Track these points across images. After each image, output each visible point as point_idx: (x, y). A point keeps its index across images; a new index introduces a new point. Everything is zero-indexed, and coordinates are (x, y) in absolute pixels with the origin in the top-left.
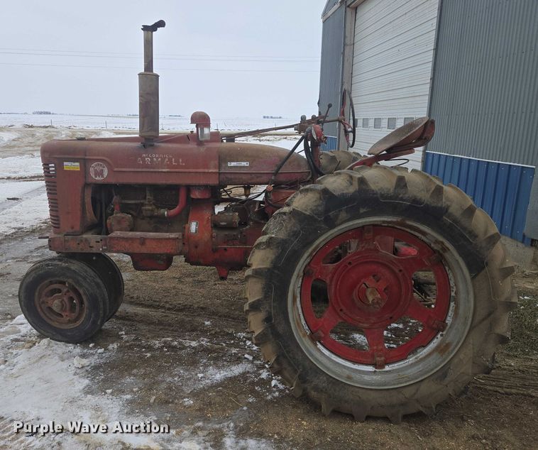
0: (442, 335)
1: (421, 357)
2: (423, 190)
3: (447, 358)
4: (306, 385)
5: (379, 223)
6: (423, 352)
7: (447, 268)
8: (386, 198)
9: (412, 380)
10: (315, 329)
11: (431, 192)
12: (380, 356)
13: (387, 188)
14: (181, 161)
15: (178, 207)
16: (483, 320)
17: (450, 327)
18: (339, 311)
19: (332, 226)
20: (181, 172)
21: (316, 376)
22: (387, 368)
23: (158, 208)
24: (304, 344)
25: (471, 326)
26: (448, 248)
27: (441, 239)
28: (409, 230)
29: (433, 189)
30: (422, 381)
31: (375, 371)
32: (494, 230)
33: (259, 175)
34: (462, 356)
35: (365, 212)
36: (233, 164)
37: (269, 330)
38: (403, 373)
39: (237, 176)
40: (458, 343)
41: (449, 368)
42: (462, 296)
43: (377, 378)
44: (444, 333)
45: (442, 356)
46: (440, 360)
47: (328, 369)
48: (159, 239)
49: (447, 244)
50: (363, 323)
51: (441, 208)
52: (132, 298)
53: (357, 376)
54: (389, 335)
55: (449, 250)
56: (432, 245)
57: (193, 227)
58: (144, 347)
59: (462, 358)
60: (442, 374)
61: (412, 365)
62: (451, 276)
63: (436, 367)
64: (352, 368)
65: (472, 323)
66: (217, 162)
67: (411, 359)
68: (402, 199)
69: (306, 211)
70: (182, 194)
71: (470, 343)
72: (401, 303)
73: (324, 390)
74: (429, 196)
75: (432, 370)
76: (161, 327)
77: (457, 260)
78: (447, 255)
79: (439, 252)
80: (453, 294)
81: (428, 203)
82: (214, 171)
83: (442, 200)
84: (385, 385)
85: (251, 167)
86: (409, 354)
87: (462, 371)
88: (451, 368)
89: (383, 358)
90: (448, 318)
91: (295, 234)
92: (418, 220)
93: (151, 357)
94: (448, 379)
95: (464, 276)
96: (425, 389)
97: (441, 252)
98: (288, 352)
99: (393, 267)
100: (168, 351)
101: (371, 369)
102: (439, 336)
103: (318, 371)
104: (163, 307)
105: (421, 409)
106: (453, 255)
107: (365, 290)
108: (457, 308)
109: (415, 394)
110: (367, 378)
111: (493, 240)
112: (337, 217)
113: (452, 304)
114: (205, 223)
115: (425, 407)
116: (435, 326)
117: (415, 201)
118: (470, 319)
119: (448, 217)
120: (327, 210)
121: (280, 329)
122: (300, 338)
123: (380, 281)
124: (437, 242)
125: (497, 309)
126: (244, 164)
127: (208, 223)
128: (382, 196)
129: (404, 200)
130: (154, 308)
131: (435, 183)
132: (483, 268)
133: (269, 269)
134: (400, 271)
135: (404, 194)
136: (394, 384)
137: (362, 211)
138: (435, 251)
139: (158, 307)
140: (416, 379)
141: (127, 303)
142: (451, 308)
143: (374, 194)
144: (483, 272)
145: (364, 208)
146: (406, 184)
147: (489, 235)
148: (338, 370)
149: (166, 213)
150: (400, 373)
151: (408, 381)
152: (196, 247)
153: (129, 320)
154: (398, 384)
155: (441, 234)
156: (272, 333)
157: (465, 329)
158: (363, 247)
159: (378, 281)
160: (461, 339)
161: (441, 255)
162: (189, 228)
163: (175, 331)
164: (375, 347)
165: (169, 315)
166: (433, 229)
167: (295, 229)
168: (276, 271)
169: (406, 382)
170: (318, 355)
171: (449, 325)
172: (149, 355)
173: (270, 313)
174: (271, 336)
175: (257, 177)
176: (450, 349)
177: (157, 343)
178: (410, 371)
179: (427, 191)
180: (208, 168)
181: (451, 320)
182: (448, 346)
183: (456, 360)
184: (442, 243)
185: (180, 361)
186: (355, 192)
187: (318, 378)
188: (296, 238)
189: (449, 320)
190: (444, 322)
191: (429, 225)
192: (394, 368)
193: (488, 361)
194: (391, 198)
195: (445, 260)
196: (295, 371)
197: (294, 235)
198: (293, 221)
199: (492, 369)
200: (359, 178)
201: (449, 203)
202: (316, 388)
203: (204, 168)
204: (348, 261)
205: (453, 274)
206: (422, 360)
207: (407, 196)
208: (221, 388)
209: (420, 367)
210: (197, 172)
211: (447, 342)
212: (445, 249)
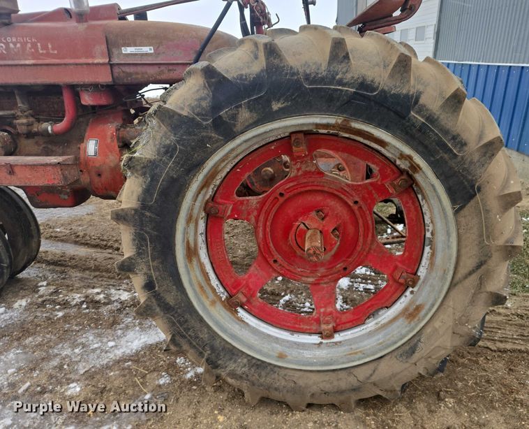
0: (412, 292)
1: (382, 322)
2: (378, 65)
3: (416, 325)
4: (219, 371)
5: (310, 128)
6: (387, 315)
7: (420, 197)
8: (314, 81)
9: (368, 356)
10: (235, 291)
11: (391, 66)
12: (327, 323)
13: (315, 63)
14: (50, 46)
15: (65, 119)
16: (470, 273)
17: (423, 282)
18: (272, 262)
19: (230, 135)
20: (54, 65)
21: (231, 359)
22: (338, 337)
23: (39, 121)
24: (211, 316)
25: (451, 282)
26: (418, 166)
27: (407, 150)
28: (361, 140)
29: (394, 62)
30: (381, 357)
31: (321, 343)
32: (494, 132)
33: (171, 67)
34: (437, 324)
35: (280, 109)
36: (130, 50)
37: (154, 300)
38: (356, 346)
39: (139, 69)
40: (433, 305)
41: (419, 341)
42: (440, 239)
43: (322, 353)
44: (415, 289)
45: (410, 323)
46: (408, 329)
47: (250, 347)
48: (34, 165)
49: (418, 160)
50: (307, 277)
51: (407, 96)
52: (78, 236)
53: (293, 353)
54: (368, 273)
55: (421, 169)
56: (398, 162)
57: (91, 147)
58: (59, 304)
59: (437, 327)
60: (410, 348)
61: (370, 334)
62: (425, 208)
63: (401, 339)
64: (288, 341)
65: (453, 278)
66: (104, 47)
67: (371, 325)
68: (340, 83)
69: (182, 109)
70: (67, 98)
71: (449, 307)
72: (359, 249)
73: (244, 376)
74: (387, 75)
75: (396, 343)
76: (98, 273)
77: (433, 186)
78: (418, 177)
79: (408, 173)
80: (428, 235)
81: (386, 88)
82: (101, 61)
83: (408, 81)
84: (331, 365)
85: (157, 53)
86: (369, 318)
87: (437, 344)
88: (422, 340)
89: (330, 326)
90: (421, 269)
91: (168, 151)
92: (369, 120)
93: (64, 317)
94: (417, 356)
95: (444, 210)
96: (384, 369)
97: (410, 172)
98: (187, 330)
99: (345, 198)
100: (87, 308)
101: (315, 339)
102: (408, 293)
103: (233, 352)
104: (111, 247)
105: (380, 393)
106: (428, 177)
107: (305, 233)
108: (433, 255)
109: (371, 375)
110: (307, 354)
111: (490, 149)
112: (234, 117)
113: (427, 249)
114: (109, 140)
115: (386, 391)
116: (401, 281)
117: (364, 85)
118: (451, 273)
119: (418, 112)
120: (216, 108)
121: (170, 299)
122: (204, 308)
123: (327, 218)
124: (403, 156)
125: (490, 257)
126: (147, 49)
127: (112, 141)
128: (307, 77)
129: (344, 85)
130: (101, 248)
131: (398, 50)
132: (473, 196)
133: (136, 210)
134: (356, 202)
135: (344, 73)
136: (343, 363)
137: (276, 106)
138: (402, 172)
139: (106, 247)
140: (373, 355)
141: (71, 243)
142: (425, 255)
143: (293, 74)
144: (472, 202)
145: (278, 101)
146: (347, 54)
147: (485, 141)
148: (266, 347)
149: (49, 128)
150: (353, 347)
151: (363, 358)
152: (99, 175)
153: (61, 265)
154: (349, 362)
155: (407, 143)
156: (159, 305)
157: (442, 286)
158: (298, 170)
159: (323, 219)
160: (436, 300)
161: (411, 177)
162: (86, 148)
163: (112, 278)
164: (322, 310)
165: (114, 256)
166: (394, 135)
167: (168, 142)
168: (148, 214)
169: (359, 359)
170: (235, 328)
171: (422, 278)
172: (60, 314)
173: (150, 277)
174: (158, 309)
175: (169, 70)
176: (423, 313)
177: (77, 297)
178: (366, 343)
179: (385, 67)
180: (93, 57)
181: (425, 271)
182: (418, 308)
183: (428, 330)
184: (410, 158)
185: (96, 321)
186: (262, 71)
187: (235, 362)
188: (171, 157)
189: (422, 272)
190: (415, 274)
191: (387, 128)
192: (347, 338)
193: (474, 328)
194: (322, 80)
195: (417, 185)
196: (201, 354)
197: (166, 152)
198: (164, 128)
199: (479, 340)
200: (266, 45)
201: (421, 88)
202: (233, 375)
203: (87, 57)
204: (278, 191)
205: (429, 207)
206: (384, 326)
207: (349, 76)
208: (130, 363)
209: (380, 337)
210: (77, 64)
211: (418, 303)
212: (416, 168)
